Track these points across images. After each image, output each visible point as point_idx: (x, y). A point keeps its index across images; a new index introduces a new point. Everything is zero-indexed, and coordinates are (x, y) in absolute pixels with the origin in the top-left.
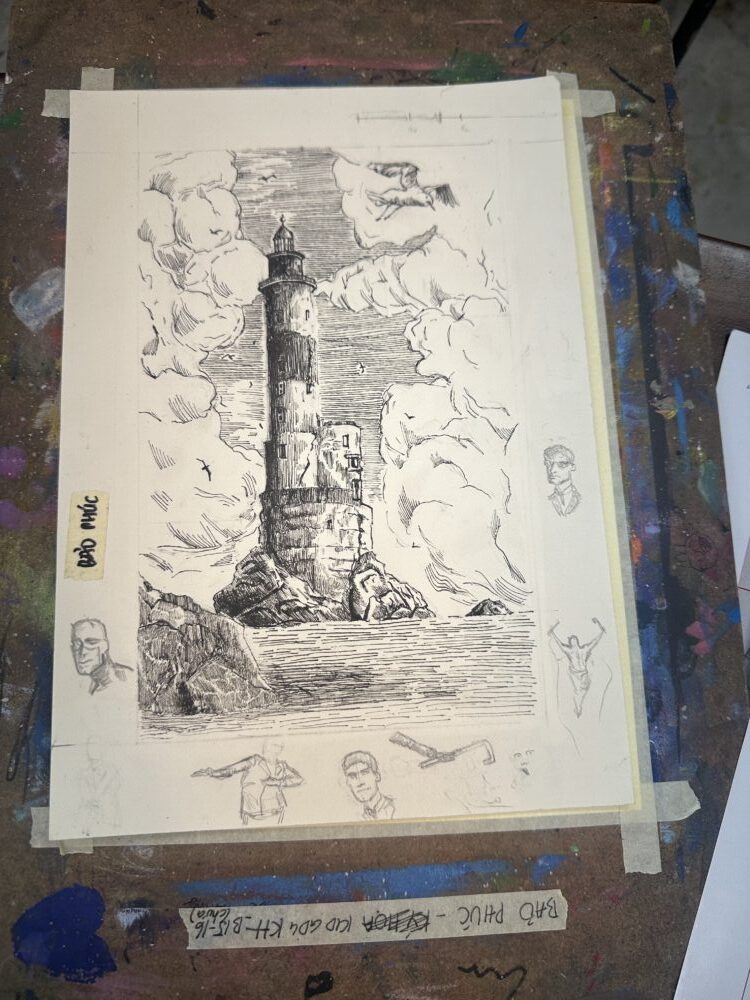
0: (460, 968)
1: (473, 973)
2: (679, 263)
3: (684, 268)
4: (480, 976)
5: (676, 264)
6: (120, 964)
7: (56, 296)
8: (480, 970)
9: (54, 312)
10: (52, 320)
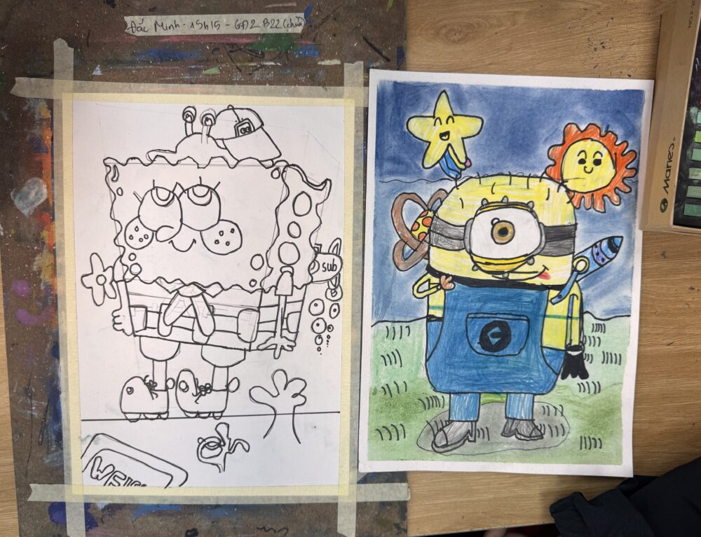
0: (257, 528)
1: (263, 530)
4: (266, 531)
6: (100, 524)
7: (36, 194)
8: (267, 529)
9: (37, 204)
10: (35, 209)
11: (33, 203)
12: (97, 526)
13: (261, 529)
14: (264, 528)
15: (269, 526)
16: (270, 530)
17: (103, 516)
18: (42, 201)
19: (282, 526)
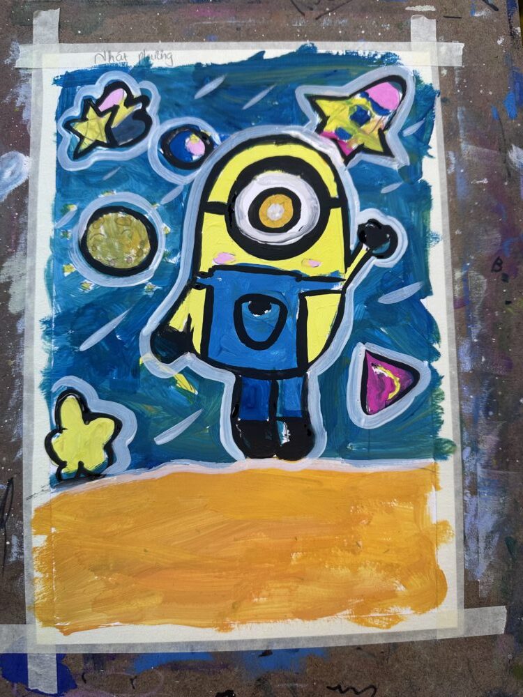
0: (328, 687)
1: (338, 690)
2: (514, 147)
3: (517, 151)
4: (342, 692)
5: (511, 147)
6: (80, 683)
7: (13, 173)
8: (343, 689)
9: (12, 188)
10: (10, 195)
11: (7, 185)
12: (76, 687)
13: (334, 689)
14: (339, 687)
15: (347, 683)
16: (348, 689)
17: (86, 671)
18: (20, 182)
19: (368, 683)
